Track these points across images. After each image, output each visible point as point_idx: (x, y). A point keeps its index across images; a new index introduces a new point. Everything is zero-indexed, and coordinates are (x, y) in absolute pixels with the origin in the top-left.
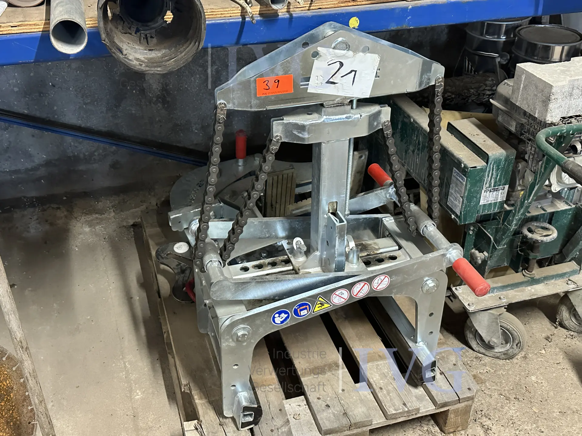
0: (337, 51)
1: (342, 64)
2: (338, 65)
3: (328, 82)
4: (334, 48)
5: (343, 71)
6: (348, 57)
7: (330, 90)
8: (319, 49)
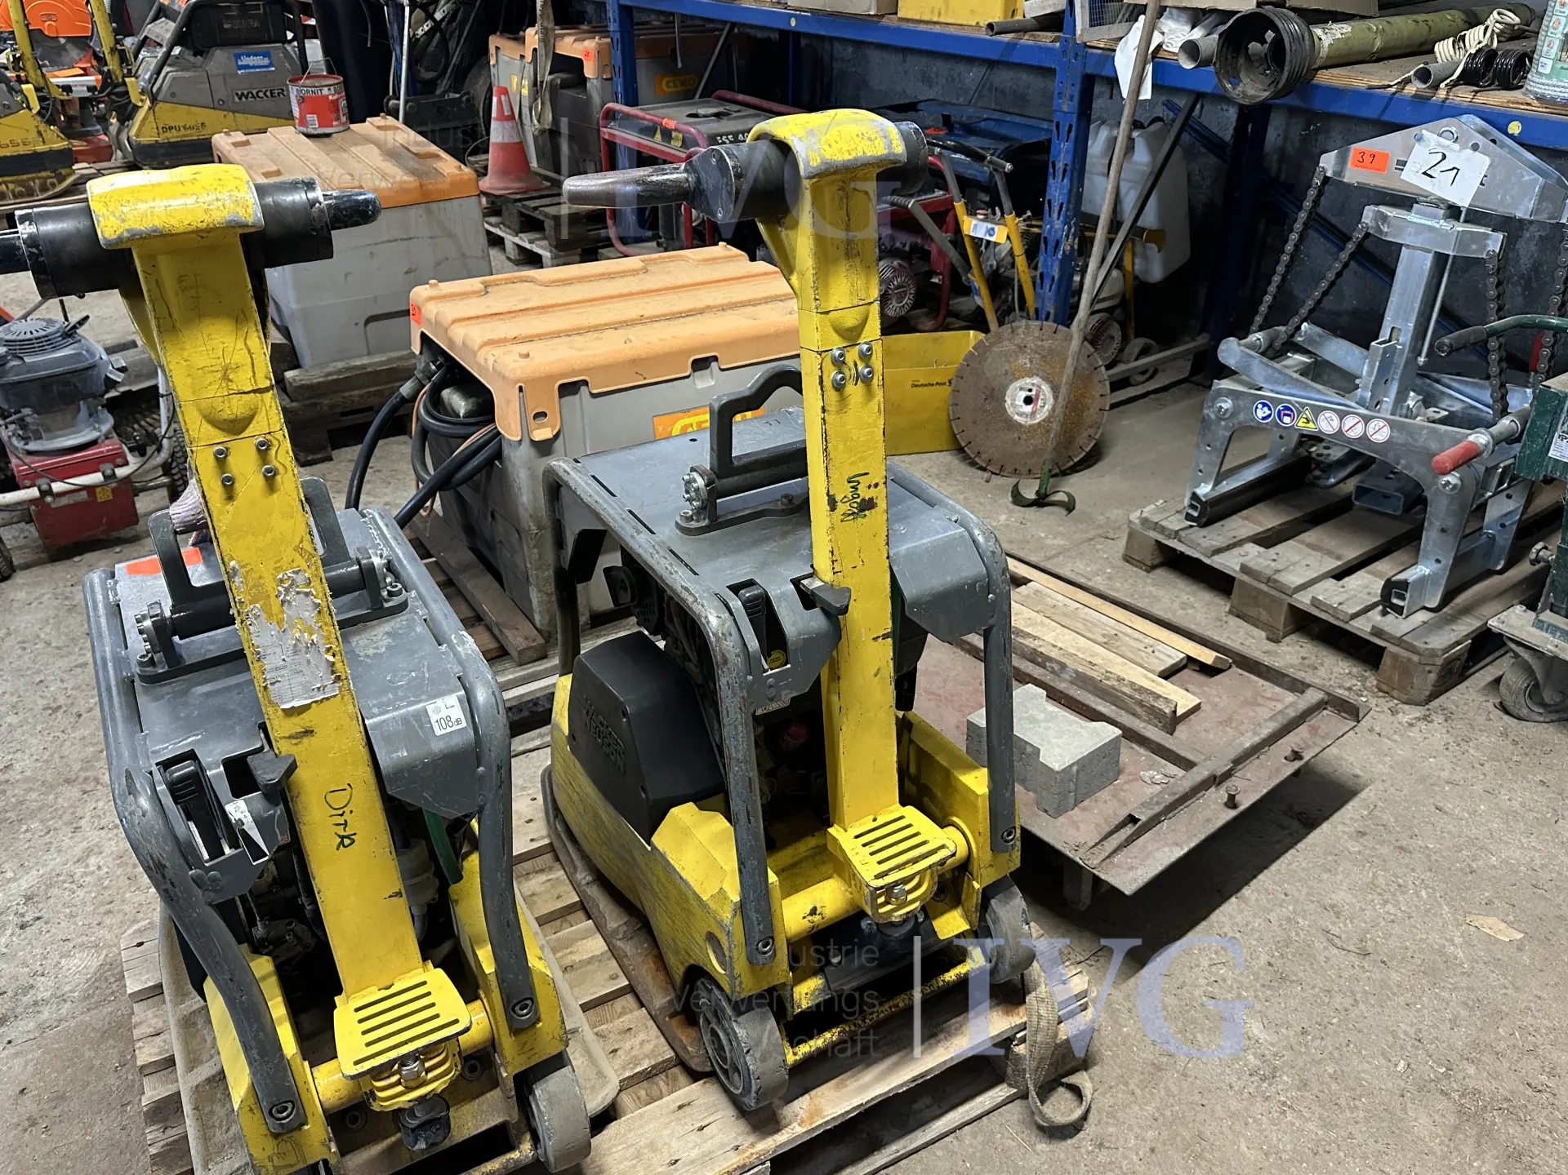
0: (1441, 139)
1: (1444, 157)
2: (1440, 156)
3: (1425, 173)
4: (1440, 135)
5: (1445, 165)
6: (1452, 150)
7: (1425, 184)
8: (1424, 132)
